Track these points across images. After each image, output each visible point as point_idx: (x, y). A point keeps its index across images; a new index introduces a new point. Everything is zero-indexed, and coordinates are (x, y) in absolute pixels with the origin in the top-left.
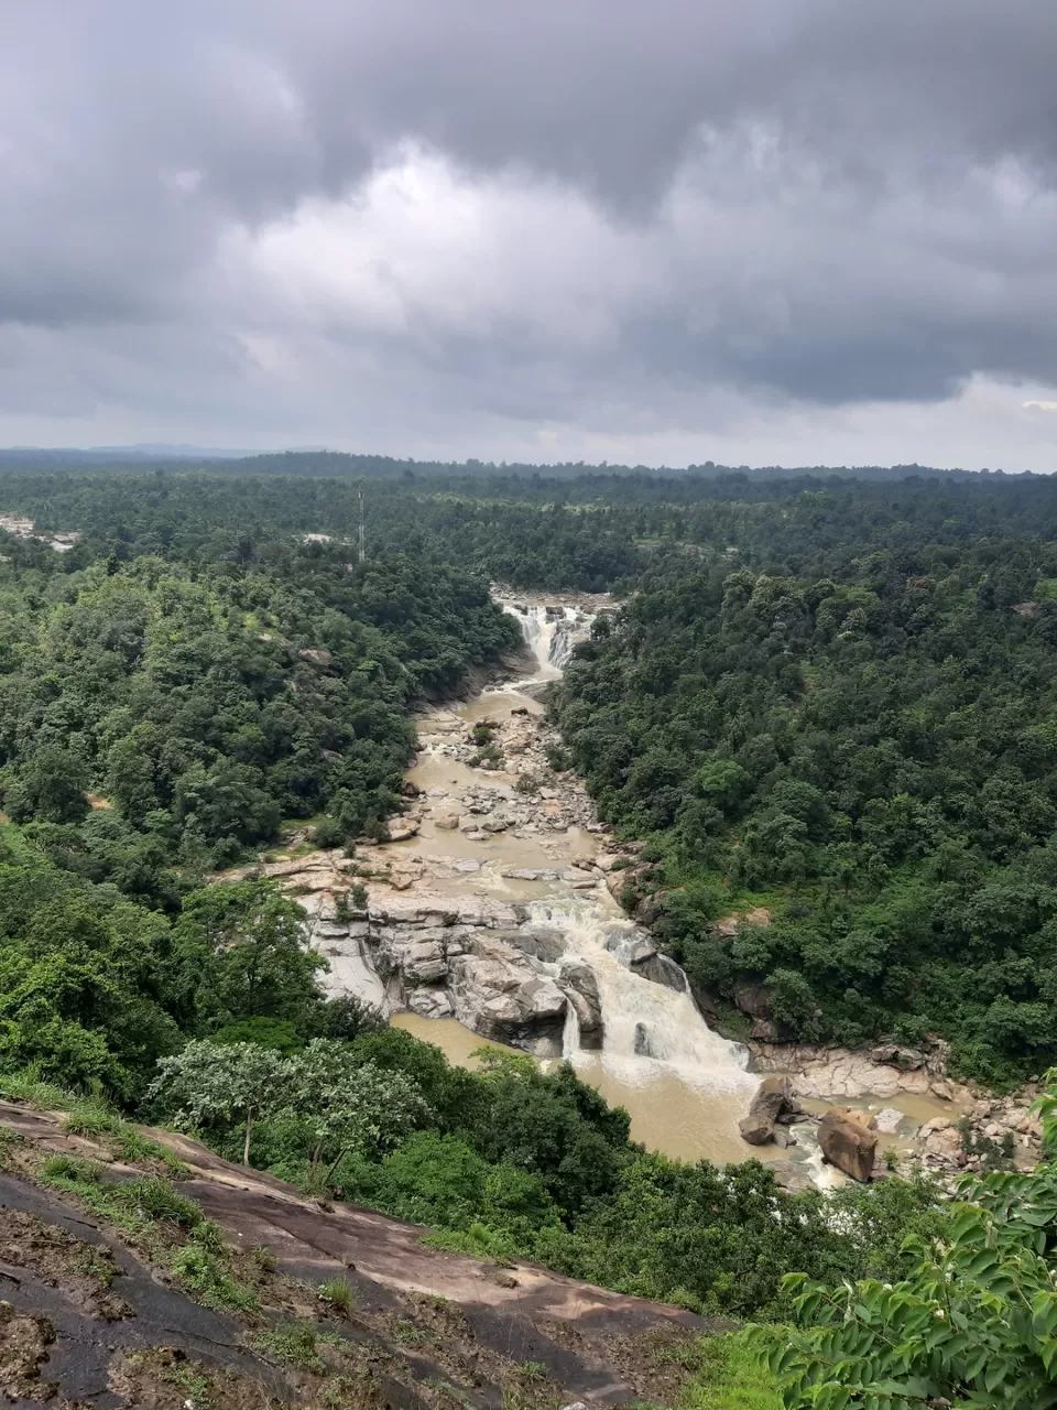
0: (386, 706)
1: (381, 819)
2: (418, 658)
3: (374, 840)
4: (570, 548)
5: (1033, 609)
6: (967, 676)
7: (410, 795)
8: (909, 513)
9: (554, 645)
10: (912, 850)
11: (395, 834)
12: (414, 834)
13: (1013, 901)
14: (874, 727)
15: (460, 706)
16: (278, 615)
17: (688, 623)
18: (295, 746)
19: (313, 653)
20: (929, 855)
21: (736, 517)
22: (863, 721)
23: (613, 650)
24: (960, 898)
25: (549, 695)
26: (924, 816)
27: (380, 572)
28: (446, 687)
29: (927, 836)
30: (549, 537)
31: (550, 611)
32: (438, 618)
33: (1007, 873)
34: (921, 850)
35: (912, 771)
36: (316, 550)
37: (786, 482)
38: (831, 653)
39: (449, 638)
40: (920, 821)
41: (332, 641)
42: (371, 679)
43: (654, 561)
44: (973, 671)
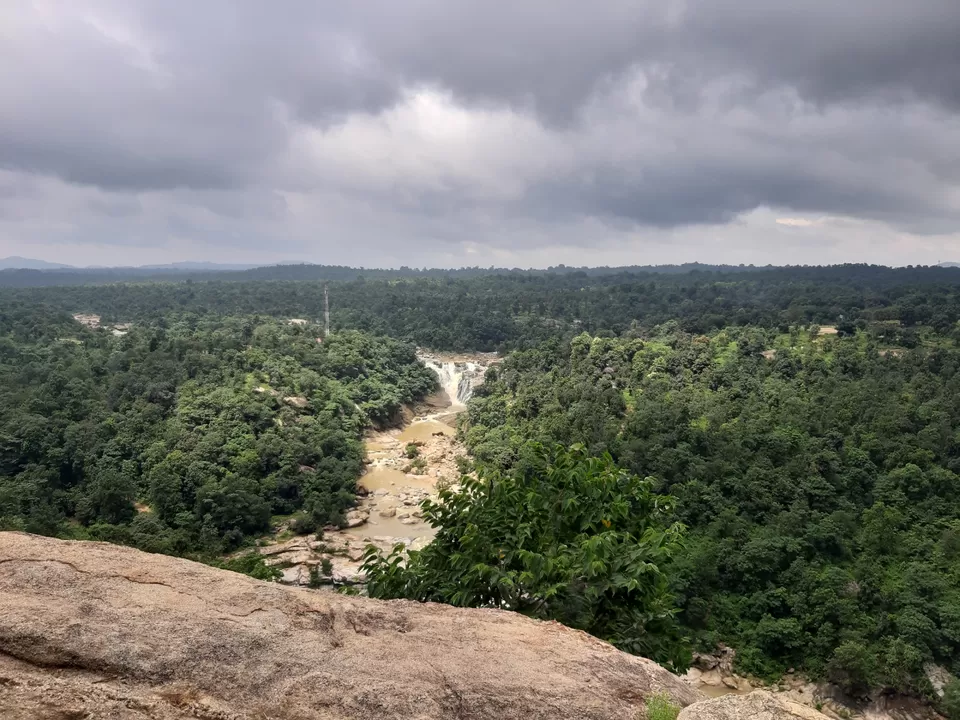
0: (345, 433)
1: (341, 512)
2: (366, 400)
3: (337, 527)
4: (469, 323)
5: (774, 354)
6: (733, 399)
7: (362, 495)
8: (691, 293)
9: (460, 388)
10: (702, 517)
11: (352, 522)
12: (365, 522)
13: (770, 549)
14: (674, 435)
15: (396, 432)
16: (269, 374)
17: (548, 370)
18: (281, 464)
19: (293, 399)
20: (713, 520)
21: (579, 300)
22: (665, 432)
23: (499, 390)
24: (737, 549)
25: (459, 421)
26: (708, 494)
27: (340, 342)
28: (388, 419)
29: (711, 508)
30: (455, 316)
31: (457, 365)
32: (380, 372)
33: (765, 530)
34: (708, 517)
35: (700, 465)
36: (297, 330)
37: (612, 276)
38: (643, 386)
39: (388, 385)
40: (706, 497)
41: (307, 390)
42: (334, 416)
43: (525, 330)
44: (737, 396)
